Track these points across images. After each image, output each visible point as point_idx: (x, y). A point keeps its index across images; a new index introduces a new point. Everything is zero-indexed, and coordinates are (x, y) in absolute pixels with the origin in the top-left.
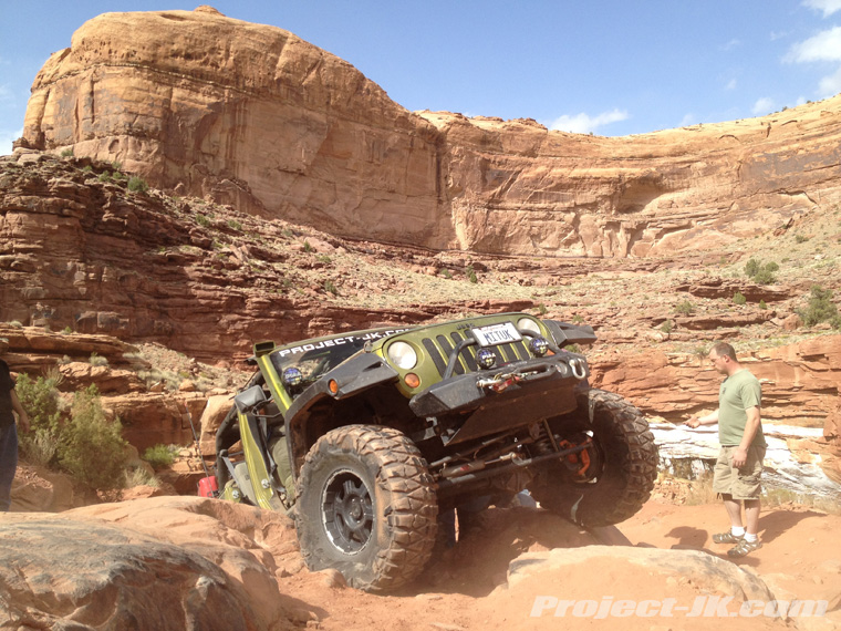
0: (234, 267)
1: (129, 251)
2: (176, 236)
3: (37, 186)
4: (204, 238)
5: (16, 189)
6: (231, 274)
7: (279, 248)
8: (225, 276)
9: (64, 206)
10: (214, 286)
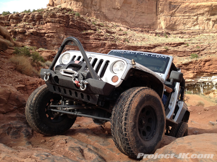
0: (102, 36)
1: (76, 32)
2: (88, 28)
3: (53, 16)
4: (94, 28)
5: (49, 17)
6: (101, 38)
7: (113, 30)
9: (60, 21)
10: (97, 41)
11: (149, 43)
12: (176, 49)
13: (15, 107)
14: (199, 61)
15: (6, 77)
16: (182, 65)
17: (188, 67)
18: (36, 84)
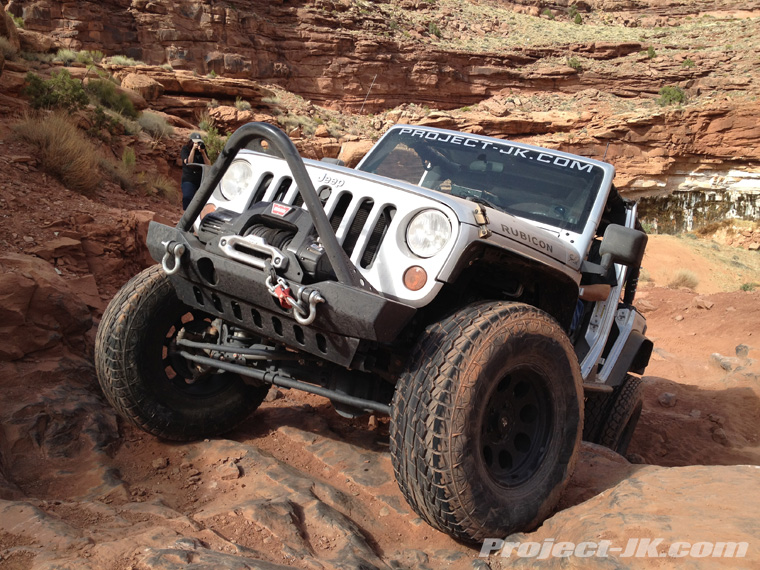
0: (344, 9)
6: (341, 16)
8: (335, 18)
10: (326, 29)
11: (513, 44)
12: (608, 67)
13: (52, 334)
14: (687, 114)
15: (8, 208)
16: (627, 128)
17: (647, 134)
18: (119, 235)
